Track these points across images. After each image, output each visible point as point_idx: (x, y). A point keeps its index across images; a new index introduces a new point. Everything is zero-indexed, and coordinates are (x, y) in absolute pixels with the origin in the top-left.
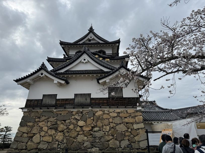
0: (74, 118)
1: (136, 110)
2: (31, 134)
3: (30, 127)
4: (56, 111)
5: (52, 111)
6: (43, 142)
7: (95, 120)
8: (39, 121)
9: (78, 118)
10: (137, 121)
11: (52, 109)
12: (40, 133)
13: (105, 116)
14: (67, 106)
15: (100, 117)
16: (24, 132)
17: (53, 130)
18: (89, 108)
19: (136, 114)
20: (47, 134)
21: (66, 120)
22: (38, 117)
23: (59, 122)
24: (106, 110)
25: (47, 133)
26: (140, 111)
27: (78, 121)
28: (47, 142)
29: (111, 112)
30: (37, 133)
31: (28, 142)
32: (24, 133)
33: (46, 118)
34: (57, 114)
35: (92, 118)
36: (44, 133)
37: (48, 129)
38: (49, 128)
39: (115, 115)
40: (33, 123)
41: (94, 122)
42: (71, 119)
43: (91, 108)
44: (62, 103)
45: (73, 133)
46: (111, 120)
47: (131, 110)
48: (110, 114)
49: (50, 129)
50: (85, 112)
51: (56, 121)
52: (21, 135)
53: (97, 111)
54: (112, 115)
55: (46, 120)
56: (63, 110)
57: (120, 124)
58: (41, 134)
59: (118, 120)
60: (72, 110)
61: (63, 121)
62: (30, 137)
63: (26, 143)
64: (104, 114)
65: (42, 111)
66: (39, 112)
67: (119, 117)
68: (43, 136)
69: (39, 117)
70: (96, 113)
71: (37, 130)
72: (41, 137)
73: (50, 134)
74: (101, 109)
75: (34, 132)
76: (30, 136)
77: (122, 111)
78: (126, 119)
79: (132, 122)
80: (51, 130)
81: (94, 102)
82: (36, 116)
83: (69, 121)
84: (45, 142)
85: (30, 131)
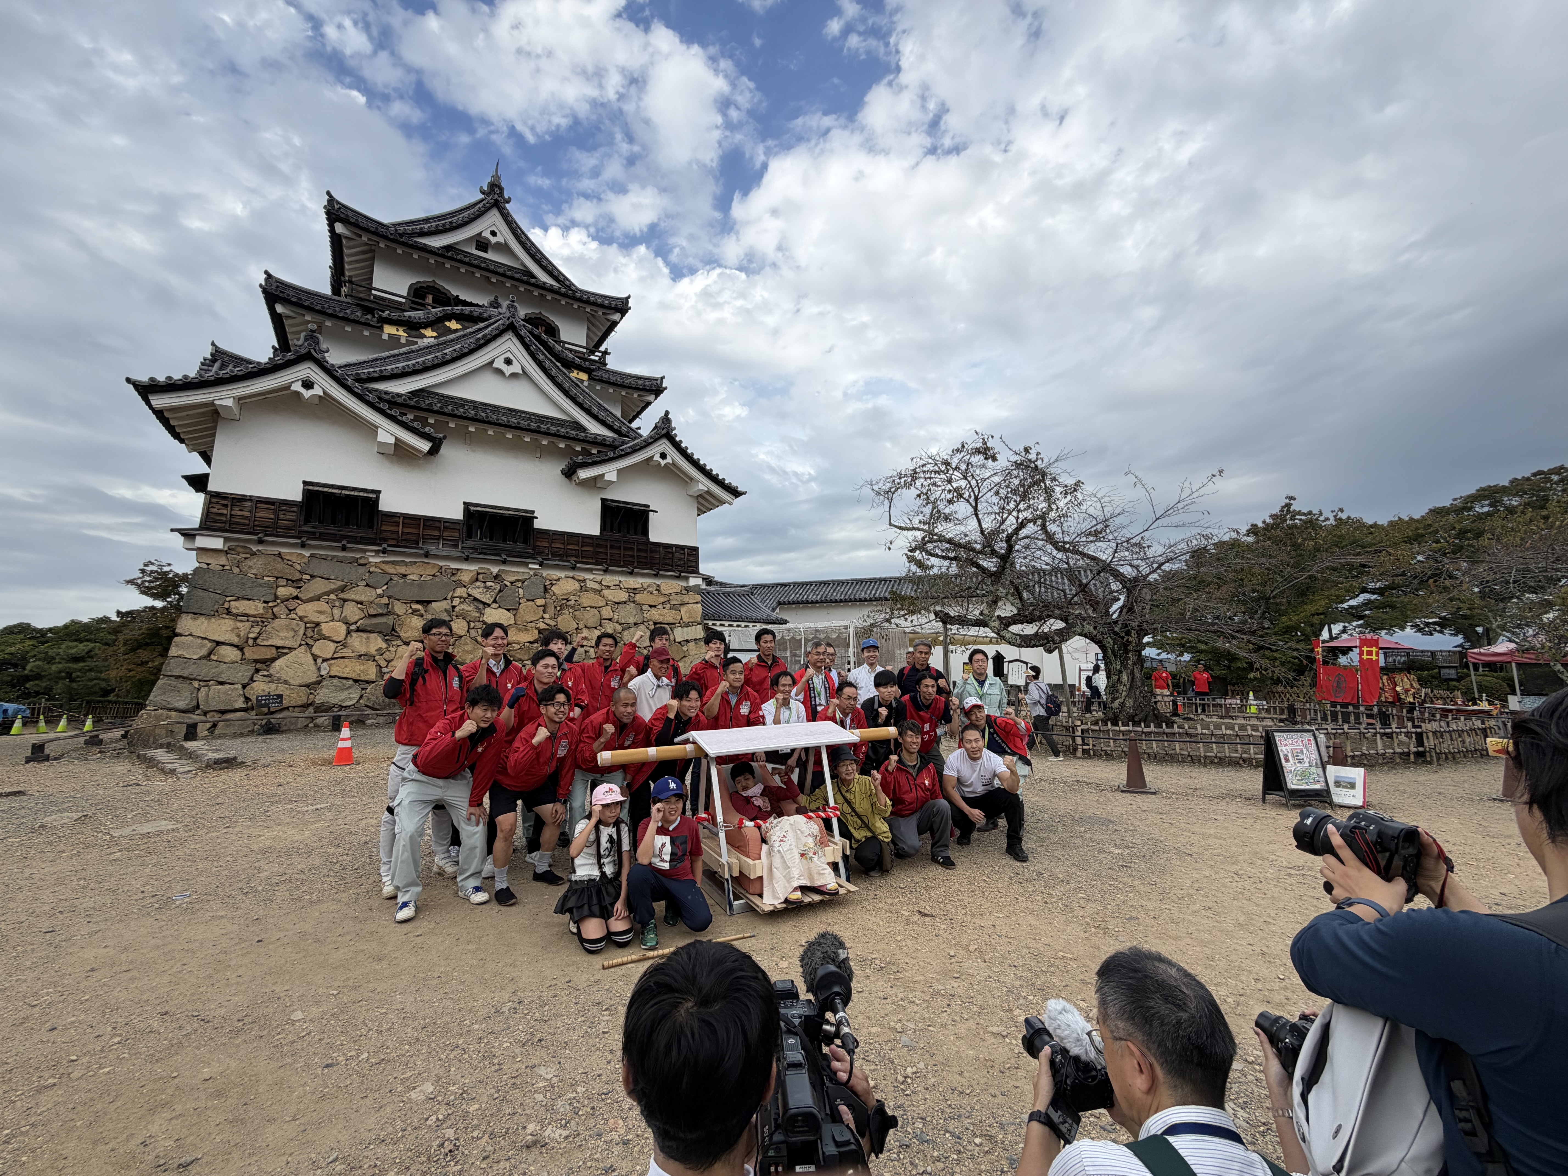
0: (465, 595)
1: (684, 584)
2: (263, 649)
3: (252, 619)
4: (383, 562)
5: (362, 561)
6: (335, 681)
7: (551, 610)
8: (297, 598)
9: (487, 598)
10: (685, 619)
11: (365, 551)
12: (310, 646)
13: (587, 599)
14: (432, 549)
15: (568, 600)
16: (222, 640)
17: (373, 635)
18: (531, 566)
19: (686, 599)
20: (344, 652)
21: (429, 602)
22: (288, 580)
23: (399, 608)
24: (588, 576)
25: (345, 646)
26: (696, 589)
27: (481, 606)
28: (356, 681)
29: (609, 587)
30: (295, 645)
31: (252, 680)
32: (218, 643)
33: (333, 586)
34: (385, 572)
35: (540, 602)
36: (332, 646)
37: (349, 632)
38: (353, 627)
39: (623, 596)
40: (265, 602)
41: (546, 616)
42: (453, 598)
43: (537, 567)
44: (406, 530)
45: (468, 648)
46: (606, 612)
47: (670, 586)
48: (606, 592)
49: (358, 630)
50: (512, 579)
51: (385, 600)
52: (204, 652)
53: (558, 580)
54: (610, 597)
55: (332, 596)
56: (415, 563)
57: (635, 624)
58: (315, 650)
59: (628, 614)
60: (454, 565)
61: (418, 602)
62: (256, 661)
63: (244, 687)
64: (583, 589)
65: (307, 554)
66: (294, 559)
67: (632, 605)
68: (329, 656)
69: (293, 581)
70: (552, 584)
71: (292, 633)
72: (319, 661)
73: (363, 650)
74: (571, 574)
75: (280, 643)
76: (256, 657)
77: (645, 586)
78: (653, 611)
79: (671, 620)
80: (365, 635)
81: (546, 544)
82: (276, 574)
83: (445, 605)
84: (344, 681)
85: (252, 635)
